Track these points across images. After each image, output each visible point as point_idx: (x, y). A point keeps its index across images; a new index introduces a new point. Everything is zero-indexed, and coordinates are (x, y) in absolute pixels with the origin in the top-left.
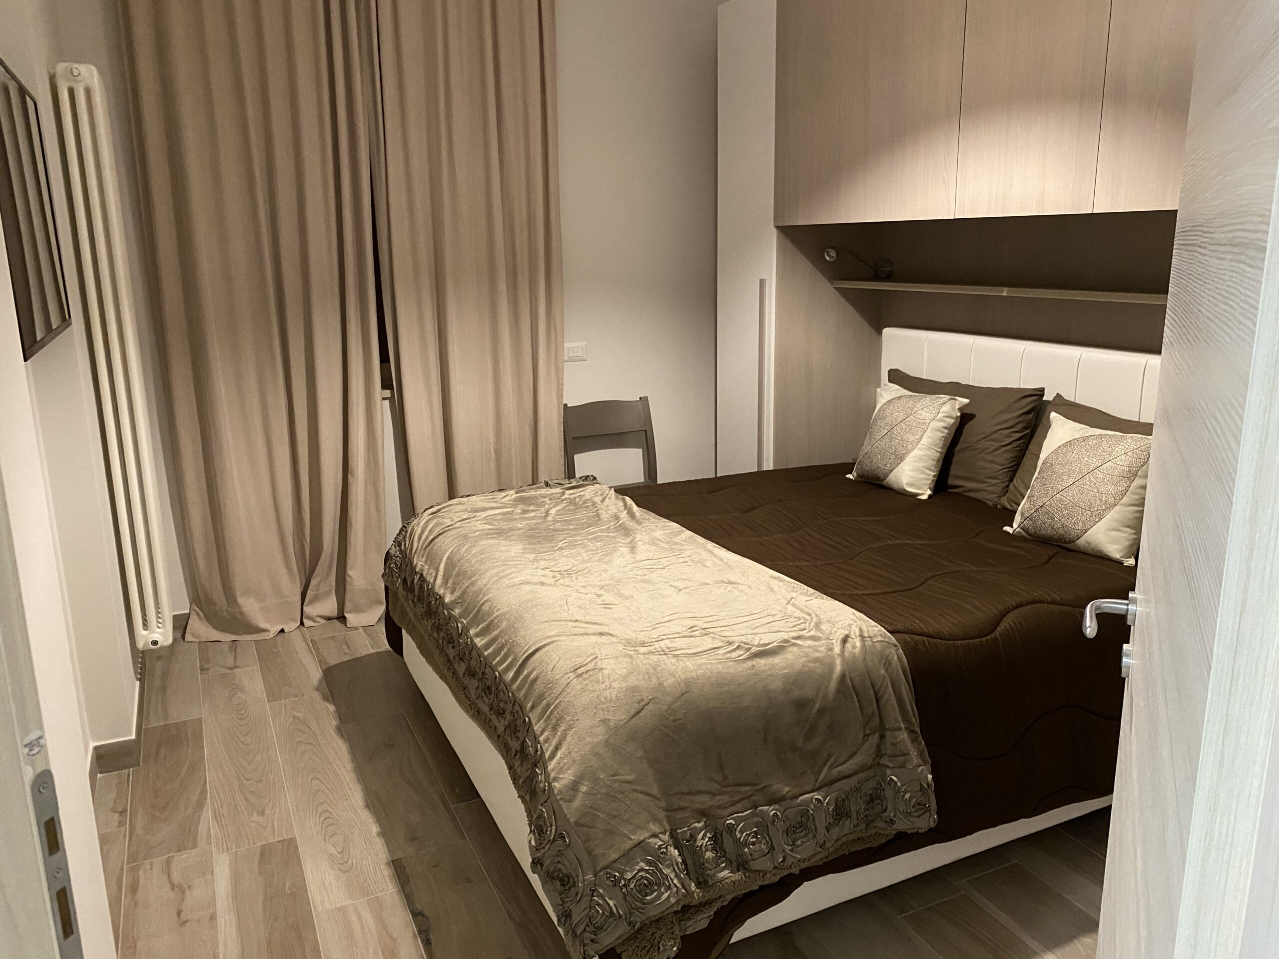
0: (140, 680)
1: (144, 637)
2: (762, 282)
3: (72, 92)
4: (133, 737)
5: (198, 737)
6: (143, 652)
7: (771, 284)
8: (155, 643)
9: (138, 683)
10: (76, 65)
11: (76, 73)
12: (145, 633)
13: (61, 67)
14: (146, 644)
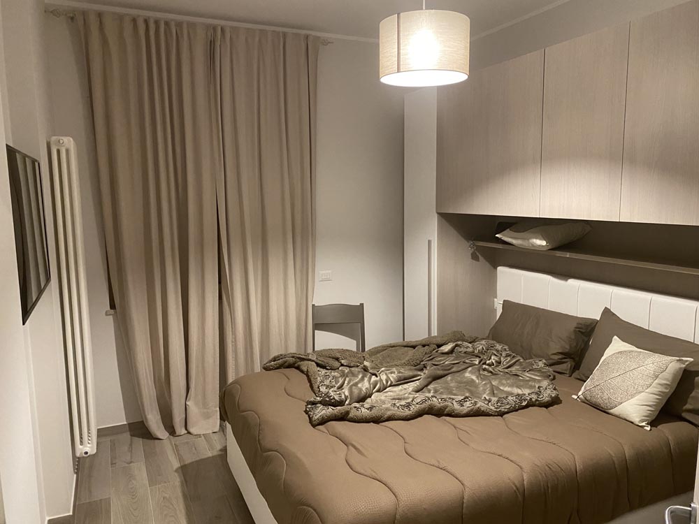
0: (77, 473)
1: (81, 450)
2: (429, 242)
3: (58, 151)
4: (71, 514)
5: (108, 512)
6: (78, 458)
7: (434, 242)
8: (86, 453)
9: (75, 475)
10: (62, 138)
11: (61, 142)
12: (81, 447)
13: (54, 138)
14: (81, 453)
